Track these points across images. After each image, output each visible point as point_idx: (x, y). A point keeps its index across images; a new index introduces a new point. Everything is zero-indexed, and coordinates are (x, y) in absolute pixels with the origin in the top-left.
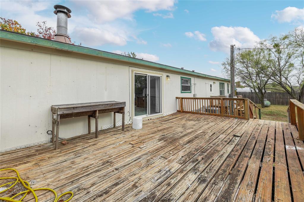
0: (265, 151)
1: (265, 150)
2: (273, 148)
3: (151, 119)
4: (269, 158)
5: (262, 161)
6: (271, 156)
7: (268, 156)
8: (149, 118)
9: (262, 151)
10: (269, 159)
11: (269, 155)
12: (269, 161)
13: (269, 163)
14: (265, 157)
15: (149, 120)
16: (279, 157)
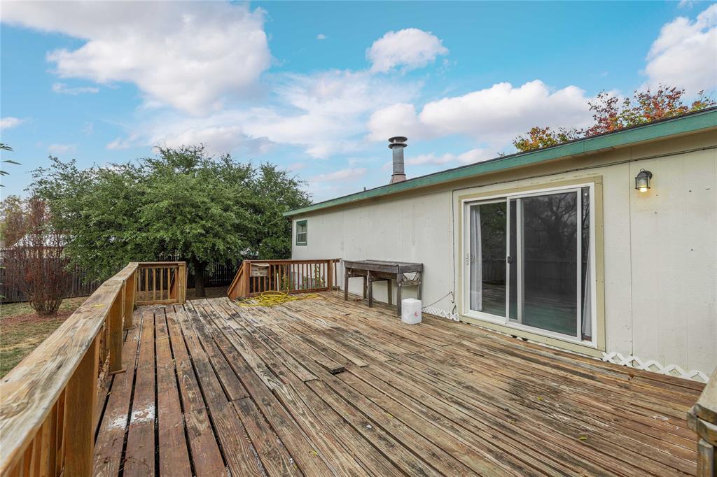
0: (194, 377)
1: (196, 382)
2: (183, 391)
3: (525, 340)
4: (184, 368)
5: (191, 360)
6: (181, 373)
7: (185, 369)
8: (520, 335)
9: (199, 375)
10: (182, 366)
11: (185, 373)
12: (182, 363)
13: (181, 360)
14: (189, 367)
15: (515, 337)
16: (169, 376)
